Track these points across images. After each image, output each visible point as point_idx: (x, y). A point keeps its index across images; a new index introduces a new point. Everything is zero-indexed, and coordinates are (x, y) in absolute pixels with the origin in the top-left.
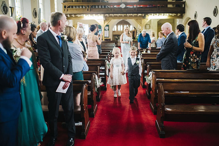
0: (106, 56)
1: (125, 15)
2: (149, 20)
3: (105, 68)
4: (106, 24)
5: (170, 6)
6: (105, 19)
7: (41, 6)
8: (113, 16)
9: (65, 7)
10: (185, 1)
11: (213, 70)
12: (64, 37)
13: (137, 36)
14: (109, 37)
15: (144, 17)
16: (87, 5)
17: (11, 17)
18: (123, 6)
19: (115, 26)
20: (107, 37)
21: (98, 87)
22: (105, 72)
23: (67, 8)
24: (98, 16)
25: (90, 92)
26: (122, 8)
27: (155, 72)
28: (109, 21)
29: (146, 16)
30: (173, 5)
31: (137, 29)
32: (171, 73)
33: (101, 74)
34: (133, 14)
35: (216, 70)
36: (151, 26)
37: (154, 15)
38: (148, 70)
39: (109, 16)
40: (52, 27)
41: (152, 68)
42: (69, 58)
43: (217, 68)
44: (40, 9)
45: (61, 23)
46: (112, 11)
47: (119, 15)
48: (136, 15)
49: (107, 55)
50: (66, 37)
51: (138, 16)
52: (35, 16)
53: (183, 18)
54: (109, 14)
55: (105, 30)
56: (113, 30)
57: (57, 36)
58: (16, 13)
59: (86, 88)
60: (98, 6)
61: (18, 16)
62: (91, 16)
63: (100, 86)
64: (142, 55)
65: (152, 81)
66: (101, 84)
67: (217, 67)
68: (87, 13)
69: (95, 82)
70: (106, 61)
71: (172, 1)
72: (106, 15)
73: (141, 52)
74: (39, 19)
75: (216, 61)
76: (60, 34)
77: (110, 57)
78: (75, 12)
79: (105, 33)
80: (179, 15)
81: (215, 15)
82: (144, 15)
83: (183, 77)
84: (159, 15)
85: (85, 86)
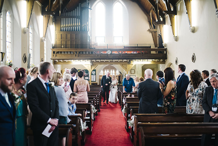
0: (92, 101)
1: (111, 60)
2: (133, 65)
3: (90, 112)
4: (93, 69)
5: (153, 52)
6: (92, 65)
7: (31, 52)
8: (100, 61)
9: (54, 52)
10: (166, 48)
11: (190, 113)
12: (51, 84)
13: (123, 80)
14: (95, 81)
15: (129, 63)
16: (75, 51)
17: (1, 62)
18: (109, 52)
19: (102, 71)
20: (94, 81)
21: (82, 131)
22: (91, 117)
23: (56, 53)
24: (85, 61)
25: (75, 136)
26: (108, 54)
27: (137, 116)
28: (96, 66)
29: (131, 61)
30: (156, 51)
31: (123, 74)
32: (152, 117)
33: (86, 118)
34: (118, 59)
35: (192, 113)
36: (136, 70)
37: (138, 61)
38: (131, 113)
39: (96, 61)
40: (40, 75)
41: (135, 112)
42: (56, 103)
43: (193, 112)
44: (30, 55)
45: (49, 71)
46: (99, 57)
47: (106, 60)
48: (122, 60)
49: (93, 99)
50: (53, 84)
51: (123, 61)
52: (24, 61)
53: (166, 63)
54: (96, 59)
55: (92, 74)
56: (100, 75)
57: (45, 83)
58: (7, 58)
59: (71, 132)
60: (86, 52)
61: (8, 61)
62: (79, 61)
63: (85, 130)
64: (126, 99)
65: (134, 125)
66: (86, 128)
67: (193, 110)
68: (75, 59)
69: (80, 126)
70: (91, 105)
71: (154, 48)
72: (93, 60)
73: (126, 96)
74: (28, 64)
75: (192, 105)
76: (48, 81)
77: (95, 101)
78: (64, 57)
79: (92, 78)
80: (161, 60)
81: (194, 61)
82: (129, 61)
83: (163, 120)
84: (143, 61)
85: (69, 130)
